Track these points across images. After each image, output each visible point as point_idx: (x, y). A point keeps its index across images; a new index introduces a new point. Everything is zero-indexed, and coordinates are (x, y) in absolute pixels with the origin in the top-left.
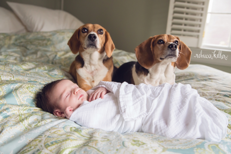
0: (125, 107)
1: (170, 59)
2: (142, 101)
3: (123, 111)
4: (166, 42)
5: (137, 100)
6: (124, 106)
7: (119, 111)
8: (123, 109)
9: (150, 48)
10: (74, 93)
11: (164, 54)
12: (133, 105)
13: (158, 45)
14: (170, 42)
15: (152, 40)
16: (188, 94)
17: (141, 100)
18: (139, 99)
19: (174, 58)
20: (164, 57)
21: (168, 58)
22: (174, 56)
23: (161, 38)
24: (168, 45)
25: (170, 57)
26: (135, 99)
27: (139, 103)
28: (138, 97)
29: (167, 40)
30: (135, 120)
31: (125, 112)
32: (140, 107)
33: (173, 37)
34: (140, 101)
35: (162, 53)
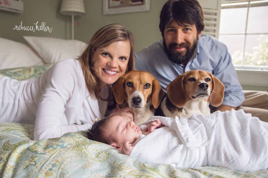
0: (187, 136)
1: (202, 97)
2: (201, 130)
3: (185, 141)
4: (197, 79)
5: (196, 129)
6: (185, 136)
7: (180, 142)
8: (185, 138)
9: (181, 87)
10: (130, 126)
11: (195, 92)
12: (194, 134)
13: (189, 82)
14: (201, 79)
15: (183, 78)
16: (245, 117)
17: (200, 128)
18: (198, 128)
19: (206, 96)
20: (195, 96)
21: (200, 97)
22: (205, 95)
23: (191, 76)
24: (199, 84)
25: (202, 96)
26: (194, 129)
27: (199, 132)
28: (196, 126)
29: (198, 78)
30: (200, 148)
31: (188, 141)
32: (201, 136)
33: (205, 74)
34: (199, 130)
35: (193, 92)
